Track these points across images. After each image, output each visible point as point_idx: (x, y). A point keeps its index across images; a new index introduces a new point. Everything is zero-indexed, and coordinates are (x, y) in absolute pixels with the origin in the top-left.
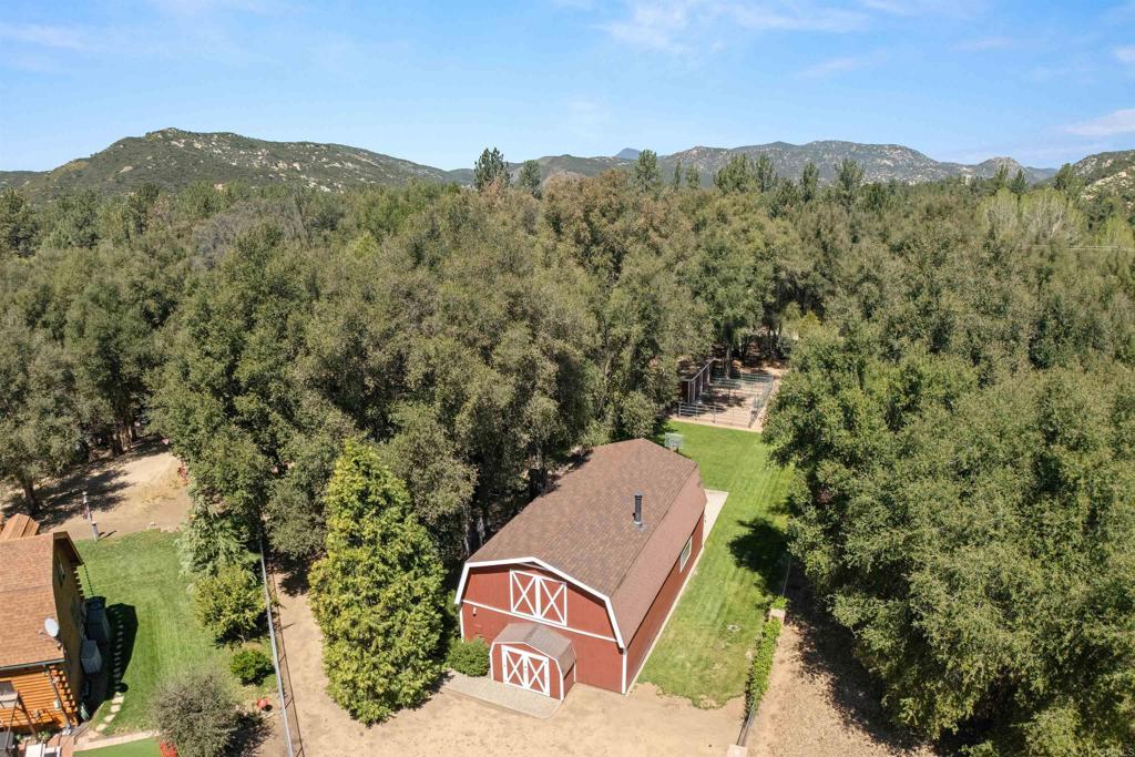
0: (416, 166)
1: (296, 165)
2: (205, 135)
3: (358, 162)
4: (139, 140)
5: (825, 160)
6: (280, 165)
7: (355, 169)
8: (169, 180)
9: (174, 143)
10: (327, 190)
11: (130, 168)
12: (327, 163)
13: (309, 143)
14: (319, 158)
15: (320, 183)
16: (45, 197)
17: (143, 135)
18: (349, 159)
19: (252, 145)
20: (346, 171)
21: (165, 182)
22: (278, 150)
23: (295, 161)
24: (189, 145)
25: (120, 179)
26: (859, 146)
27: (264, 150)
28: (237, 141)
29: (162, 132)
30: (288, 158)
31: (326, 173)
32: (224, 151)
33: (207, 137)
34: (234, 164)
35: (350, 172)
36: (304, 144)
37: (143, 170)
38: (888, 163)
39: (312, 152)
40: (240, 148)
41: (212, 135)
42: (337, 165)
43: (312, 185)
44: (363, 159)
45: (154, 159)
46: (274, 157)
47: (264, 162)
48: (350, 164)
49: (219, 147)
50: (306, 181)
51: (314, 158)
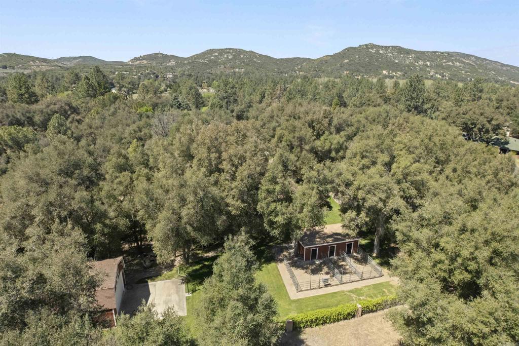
0: (503, 65)
1: (428, 63)
2: (386, 47)
3: (463, 63)
4: (355, 48)
6: (420, 63)
7: (460, 66)
8: (363, 67)
9: (371, 50)
10: (439, 76)
11: (348, 61)
12: (445, 62)
13: (438, 52)
14: (441, 60)
15: (436, 73)
16: (310, 70)
17: (357, 46)
18: (459, 61)
19: (408, 52)
20: (454, 67)
21: (361, 68)
22: (420, 55)
23: (428, 61)
24: (377, 52)
25: (342, 65)
27: (413, 55)
28: (400, 50)
29: (366, 45)
30: (425, 59)
31: (443, 68)
32: (393, 55)
33: (386, 48)
34: (396, 61)
35: (457, 67)
36: (435, 52)
37: (352, 62)
39: (439, 56)
40: (401, 54)
41: (389, 47)
42: (451, 64)
44: (467, 61)
45: (359, 57)
46: (417, 59)
47: (412, 61)
48: (458, 64)
49: (391, 53)
50: (429, 72)
51: (439, 60)
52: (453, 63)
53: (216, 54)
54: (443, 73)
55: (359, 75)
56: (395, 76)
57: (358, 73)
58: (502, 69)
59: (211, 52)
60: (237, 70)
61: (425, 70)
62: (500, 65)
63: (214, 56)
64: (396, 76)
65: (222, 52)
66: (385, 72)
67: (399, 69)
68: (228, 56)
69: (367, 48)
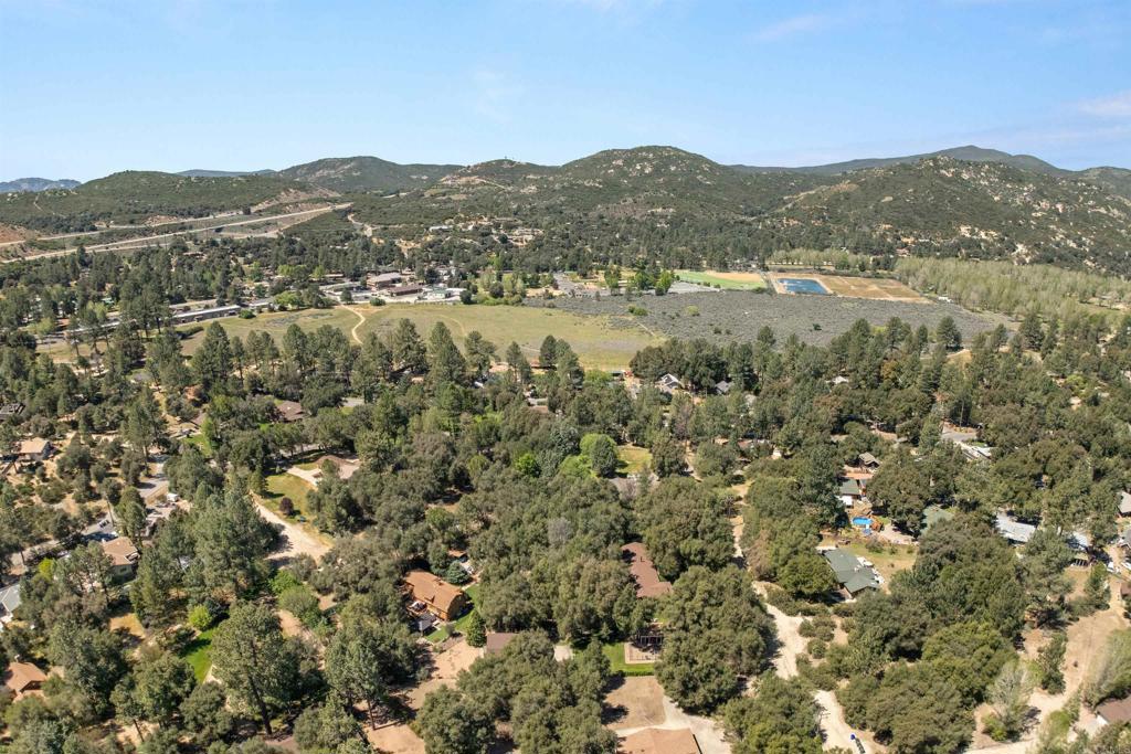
1: (1059, 206)
2: (976, 164)
6: (1043, 204)
7: (1120, 218)
8: (921, 216)
9: (943, 172)
10: (1073, 245)
11: (891, 198)
12: (1092, 207)
13: (1080, 182)
14: (1087, 199)
15: (1068, 237)
20: (1108, 219)
21: (916, 217)
23: (1059, 201)
24: (957, 174)
25: (879, 209)
27: (1031, 185)
28: (1006, 173)
30: (1054, 196)
31: (1087, 219)
32: (990, 183)
33: (977, 167)
35: (1112, 219)
37: (898, 203)
39: (1080, 193)
40: (1007, 181)
41: (983, 164)
42: (1103, 211)
43: (1060, 237)
45: (915, 191)
46: (1039, 194)
47: (1028, 199)
48: (1116, 211)
49: (987, 178)
50: (1054, 233)
51: (1082, 199)
52: (1108, 210)
53: (620, 162)
54: (1080, 239)
55: (911, 234)
56: (982, 240)
57: (908, 231)
59: (608, 156)
60: (660, 210)
61: (1047, 229)
63: (614, 168)
64: (986, 241)
65: (633, 156)
66: (964, 230)
67: (994, 223)
68: (643, 168)
69: (937, 167)
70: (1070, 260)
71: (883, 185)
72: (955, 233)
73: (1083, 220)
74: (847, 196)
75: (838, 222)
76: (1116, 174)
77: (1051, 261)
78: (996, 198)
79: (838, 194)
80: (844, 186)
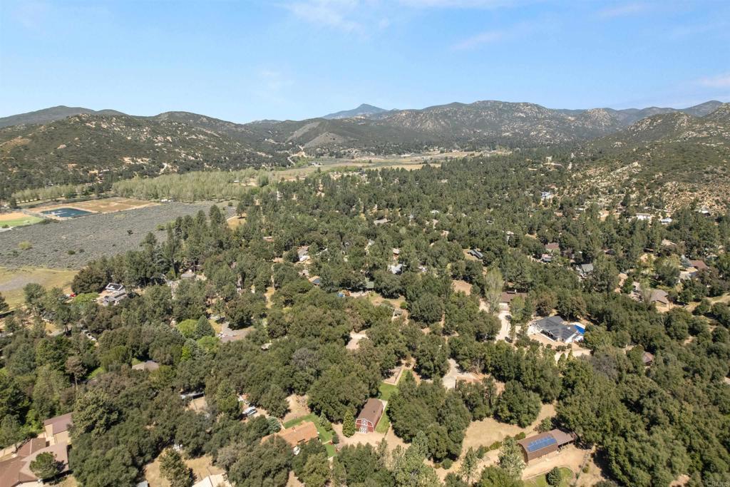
1: (169, 138)
3: (205, 134)
5: (482, 116)
6: (159, 139)
8: (93, 155)
9: (87, 124)
10: (193, 158)
11: (65, 146)
12: (187, 136)
14: (182, 131)
15: (188, 154)
20: (199, 141)
21: (90, 156)
23: (167, 135)
24: (98, 126)
25: (60, 154)
26: (504, 104)
27: (147, 128)
31: (187, 142)
32: (121, 129)
35: (202, 141)
38: (522, 115)
40: (131, 127)
42: (194, 137)
43: (183, 155)
44: (209, 132)
45: (80, 139)
46: (154, 132)
47: (148, 137)
49: (118, 126)
51: (179, 132)
52: (196, 136)
54: (194, 154)
55: (94, 167)
56: (142, 164)
57: (91, 166)
58: (237, 131)
61: (175, 152)
62: (233, 125)
64: (145, 164)
66: (127, 160)
69: (82, 122)
70: (197, 166)
71: (50, 137)
72: (123, 163)
73: (186, 144)
74: (26, 148)
75: (30, 167)
76: (178, 115)
77: (188, 170)
78: (129, 138)
79: (16, 147)
80: (19, 141)
